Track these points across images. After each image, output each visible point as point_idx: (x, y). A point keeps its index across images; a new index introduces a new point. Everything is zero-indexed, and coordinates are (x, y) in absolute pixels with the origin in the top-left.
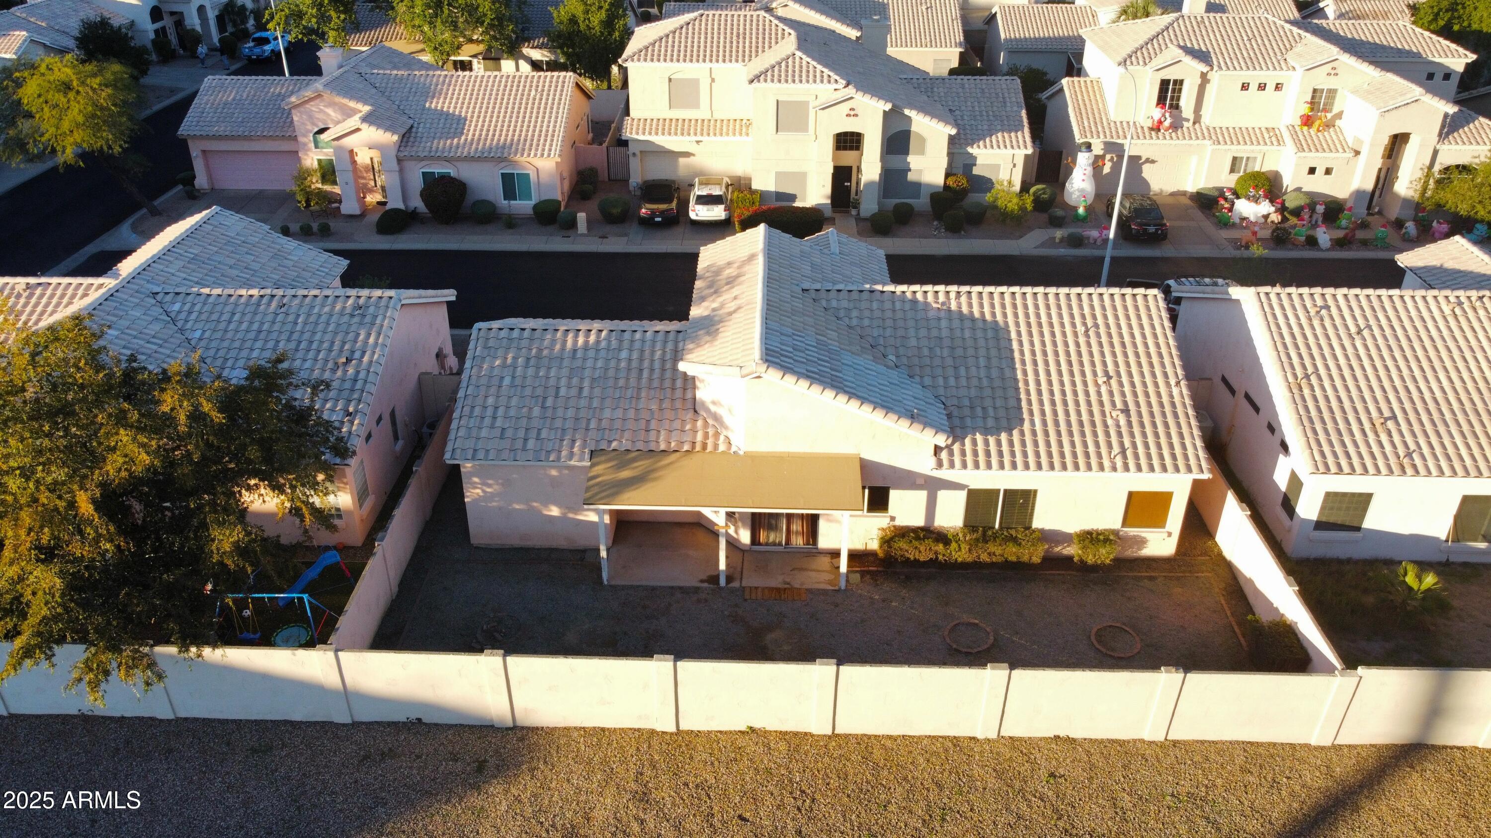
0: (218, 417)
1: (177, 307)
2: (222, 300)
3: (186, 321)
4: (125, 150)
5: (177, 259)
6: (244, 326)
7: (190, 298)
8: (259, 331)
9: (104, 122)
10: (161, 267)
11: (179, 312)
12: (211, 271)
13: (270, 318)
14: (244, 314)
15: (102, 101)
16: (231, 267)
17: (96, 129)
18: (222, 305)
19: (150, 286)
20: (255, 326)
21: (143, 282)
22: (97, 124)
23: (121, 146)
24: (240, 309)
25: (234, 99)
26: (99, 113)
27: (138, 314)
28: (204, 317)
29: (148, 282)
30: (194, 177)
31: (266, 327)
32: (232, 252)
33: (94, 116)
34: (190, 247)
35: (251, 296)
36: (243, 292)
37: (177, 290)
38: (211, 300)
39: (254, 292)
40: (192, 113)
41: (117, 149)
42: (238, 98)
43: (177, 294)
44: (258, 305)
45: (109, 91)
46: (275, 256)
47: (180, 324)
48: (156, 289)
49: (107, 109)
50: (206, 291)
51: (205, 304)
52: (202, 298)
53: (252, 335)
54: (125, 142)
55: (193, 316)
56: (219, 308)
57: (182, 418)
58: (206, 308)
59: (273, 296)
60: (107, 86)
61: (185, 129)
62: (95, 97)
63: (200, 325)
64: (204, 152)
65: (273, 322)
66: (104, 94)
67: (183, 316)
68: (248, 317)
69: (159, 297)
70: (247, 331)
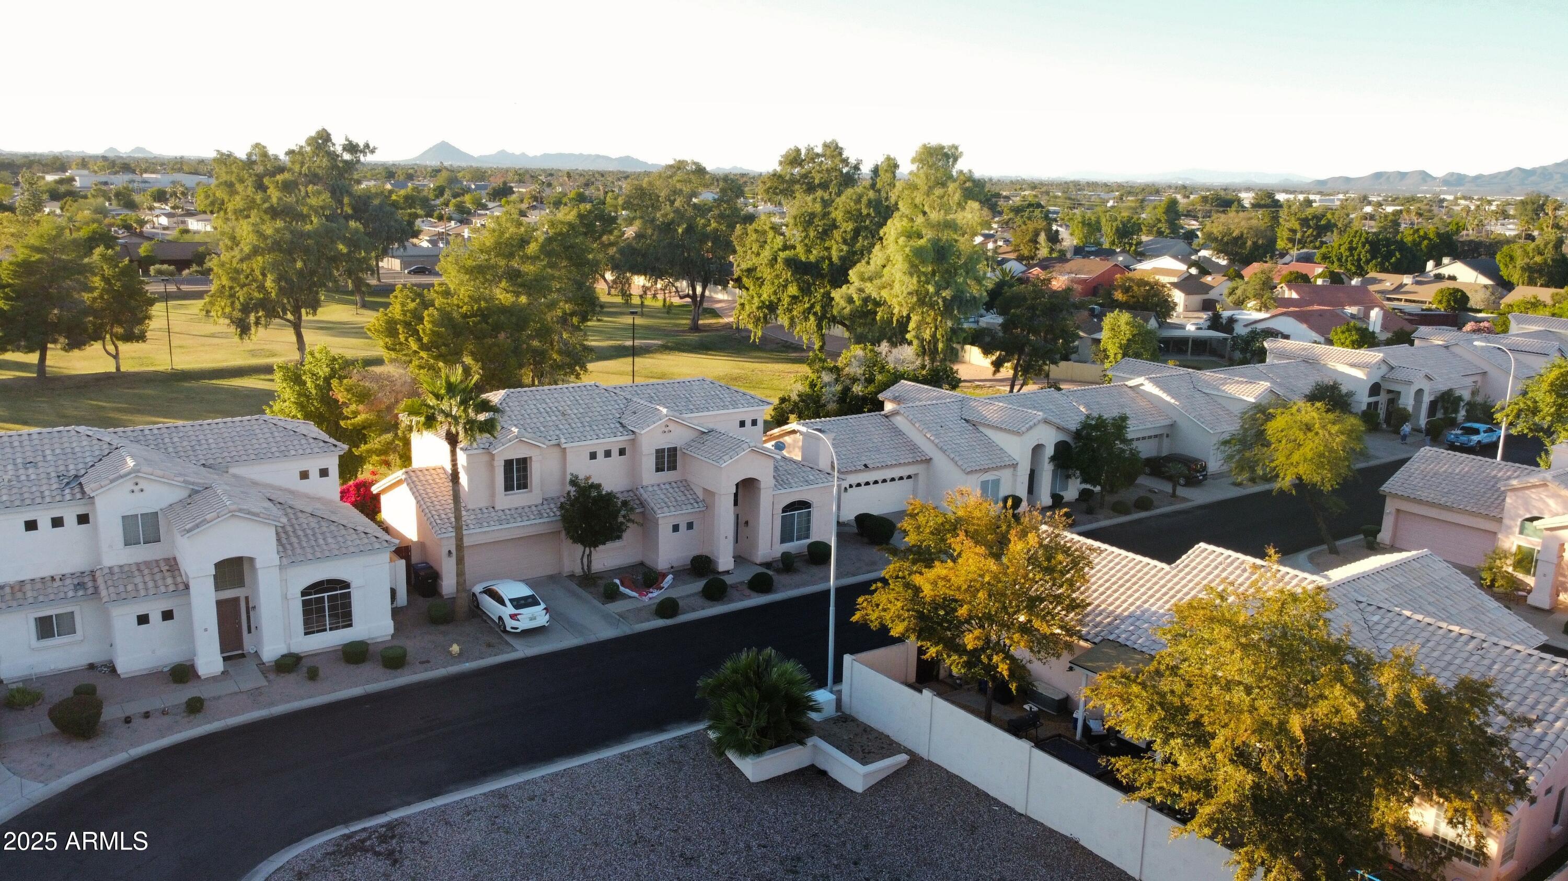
0: (1421, 707)
1: (1376, 618)
2: (1420, 625)
3: (1381, 633)
4: (1334, 491)
5: (1383, 581)
6: (1436, 654)
7: (1390, 615)
8: (1450, 664)
9: (1329, 462)
10: (1369, 583)
11: (1377, 623)
12: (1411, 600)
13: (1465, 655)
14: (1438, 644)
15: (1334, 444)
16: (1429, 603)
17: (1320, 466)
18: (1419, 630)
19: (1356, 595)
20: (1448, 658)
21: (1350, 590)
22: (1322, 462)
23: (1332, 486)
24: (1436, 638)
25: (1445, 472)
26: (1327, 454)
27: (1342, 613)
28: (1400, 634)
29: (1355, 591)
30: (1379, 531)
31: (1457, 661)
32: (1433, 592)
33: (1321, 455)
34: (1397, 575)
35: (1450, 631)
36: (1444, 625)
37: (1381, 605)
38: (1410, 622)
39: (1456, 629)
40: (1399, 475)
41: (1328, 487)
42: (1450, 471)
43: (1379, 608)
44: (1456, 640)
45: (1343, 437)
46: (1472, 609)
47: (1375, 633)
48: (1360, 599)
49: (1336, 452)
50: (1407, 613)
51: (1402, 624)
52: (1401, 619)
53: (1442, 664)
54: (1338, 484)
55: (1389, 631)
56: (1415, 631)
57: (1390, 695)
58: (1403, 627)
59: (1473, 638)
60: (1342, 433)
61: (1387, 487)
62: (1330, 440)
63: (1394, 640)
64: (1398, 511)
65: (1467, 660)
66: (1338, 439)
67: (1380, 627)
68: (1442, 648)
69: (1362, 606)
70: (1438, 659)
